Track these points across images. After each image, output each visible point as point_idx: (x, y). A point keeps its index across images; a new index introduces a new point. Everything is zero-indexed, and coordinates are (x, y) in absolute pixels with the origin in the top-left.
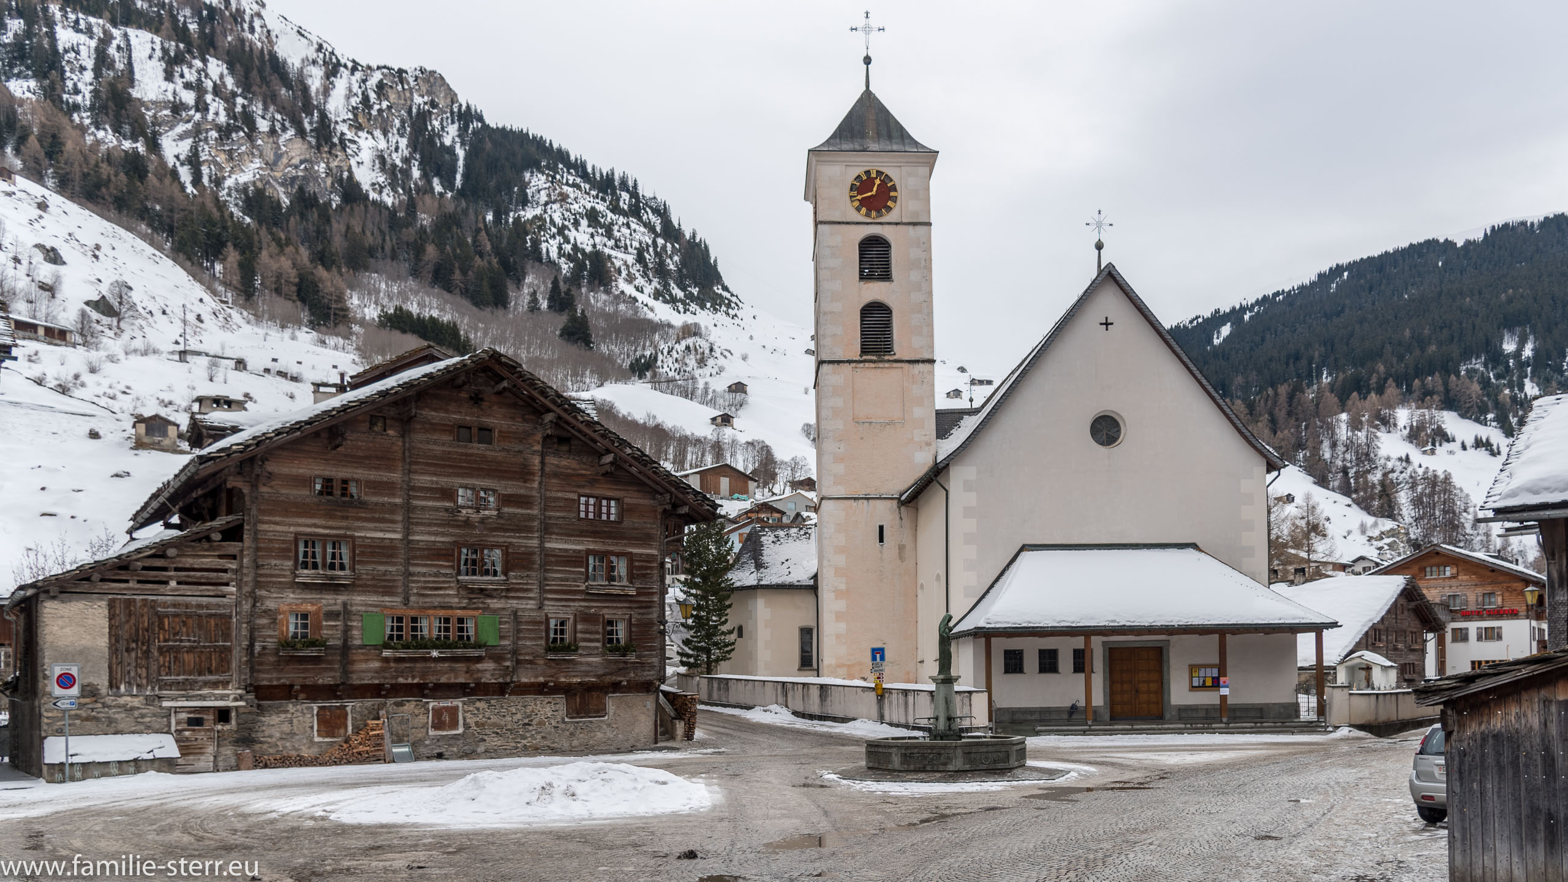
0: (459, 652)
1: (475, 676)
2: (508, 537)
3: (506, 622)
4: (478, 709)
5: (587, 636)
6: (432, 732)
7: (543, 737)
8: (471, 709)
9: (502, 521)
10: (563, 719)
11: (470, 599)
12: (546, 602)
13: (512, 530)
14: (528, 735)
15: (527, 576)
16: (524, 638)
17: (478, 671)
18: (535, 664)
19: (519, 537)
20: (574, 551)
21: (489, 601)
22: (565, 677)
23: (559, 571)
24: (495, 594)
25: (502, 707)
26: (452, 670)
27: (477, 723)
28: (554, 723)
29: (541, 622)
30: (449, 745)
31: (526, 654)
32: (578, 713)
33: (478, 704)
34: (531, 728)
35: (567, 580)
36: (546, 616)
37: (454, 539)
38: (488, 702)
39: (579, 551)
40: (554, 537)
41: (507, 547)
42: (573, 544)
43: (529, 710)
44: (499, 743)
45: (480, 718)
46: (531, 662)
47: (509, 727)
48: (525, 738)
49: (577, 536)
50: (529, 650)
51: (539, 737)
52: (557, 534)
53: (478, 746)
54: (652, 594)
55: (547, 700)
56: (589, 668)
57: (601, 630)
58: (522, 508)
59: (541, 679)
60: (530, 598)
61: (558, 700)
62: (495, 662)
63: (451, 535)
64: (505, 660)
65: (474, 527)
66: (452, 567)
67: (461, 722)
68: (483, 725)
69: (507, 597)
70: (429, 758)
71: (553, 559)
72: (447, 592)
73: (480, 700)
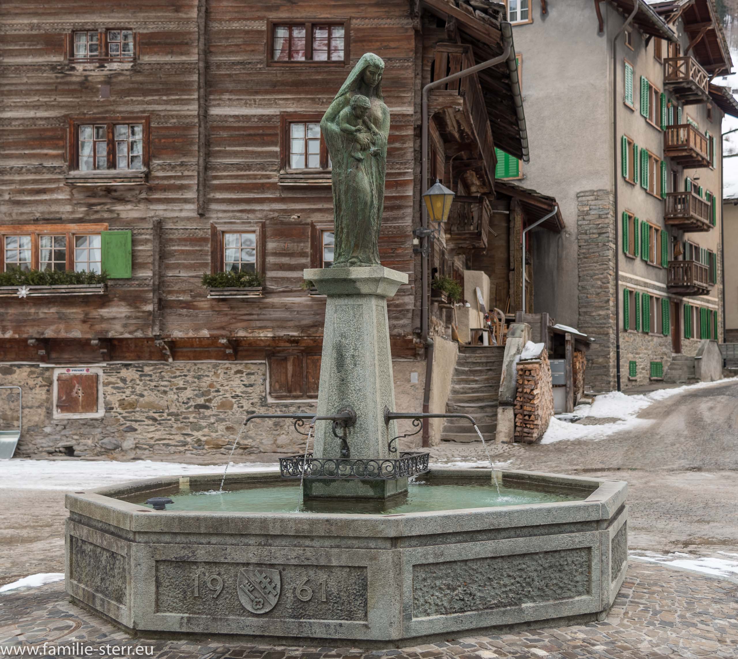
0: (63, 289)
1: (98, 327)
2: (149, 103)
3: (147, 241)
4: (124, 380)
5: (285, 260)
6: (58, 415)
7: (228, 428)
8: (112, 379)
9: (140, 78)
10: (263, 402)
11: (90, 206)
12: (214, 206)
13: (157, 92)
14: (203, 423)
15: (182, 164)
16: (177, 266)
17: (103, 319)
18: (195, 308)
19: (167, 102)
20: (261, 117)
21: (119, 207)
22: (245, 329)
23: (235, 154)
24: (129, 196)
25: (162, 378)
26: (62, 318)
27: (122, 403)
28: (247, 406)
29: (204, 240)
30: (82, 435)
31: (178, 292)
32: (290, 391)
33: (124, 373)
34: (207, 412)
35: (249, 167)
36: (213, 228)
37: (63, 112)
38: (140, 369)
39: (270, 118)
40: (226, 96)
41: (148, 120)
42: (260, 106)
43: (205, 383)
44: (157, 435)
45: (127, 394)
46: (187, 305)
47: (173, 410)
48: (199, 429)
49: (267, 92)
50: (184, 286)
51: (221, 427)
52: (231, 92)
53: (124, 439)
54: (404, 183)
55: (234, 368)
56: (286, 315)
57: (309, 250)
58: (172, 53)
59: (205, 333)
60: (186, 201)
61: (253, 369)
62: (130, 305)
63: (60, 106)
64: (145, 301)
65: (94, 91)
66: (62, 157)
67: (101, 400)
68: (132, 405)
69: (148, 201)
70: (52, 454)
71: (225, 134)
72: (55, 196)
73: (127, 366)
